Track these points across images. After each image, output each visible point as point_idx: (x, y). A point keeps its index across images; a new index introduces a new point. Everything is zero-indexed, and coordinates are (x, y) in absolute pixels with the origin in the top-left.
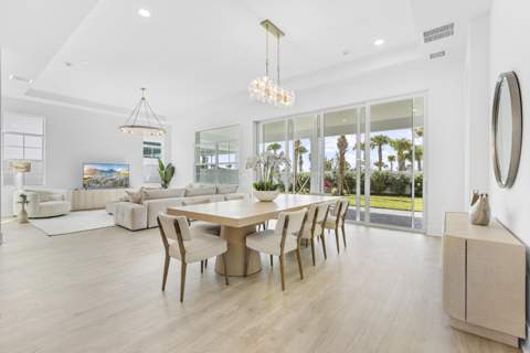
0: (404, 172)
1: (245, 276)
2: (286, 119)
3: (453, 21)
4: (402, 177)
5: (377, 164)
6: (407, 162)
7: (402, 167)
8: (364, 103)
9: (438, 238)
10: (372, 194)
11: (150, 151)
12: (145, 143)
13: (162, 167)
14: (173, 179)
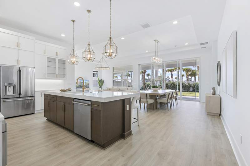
0: (189, 82)
1: (156, 109)
2: (151, 64)
3: (208, 42)
4: (189, 84)
5: (176, 78)
6: (190, 77)
7: (188, 80)
8: (180, 60)
9: (204, 102)
10: (183, 91)
11: (95, 74)
12: (93, 71)
13: (99, 80)
14: (103, 85)
